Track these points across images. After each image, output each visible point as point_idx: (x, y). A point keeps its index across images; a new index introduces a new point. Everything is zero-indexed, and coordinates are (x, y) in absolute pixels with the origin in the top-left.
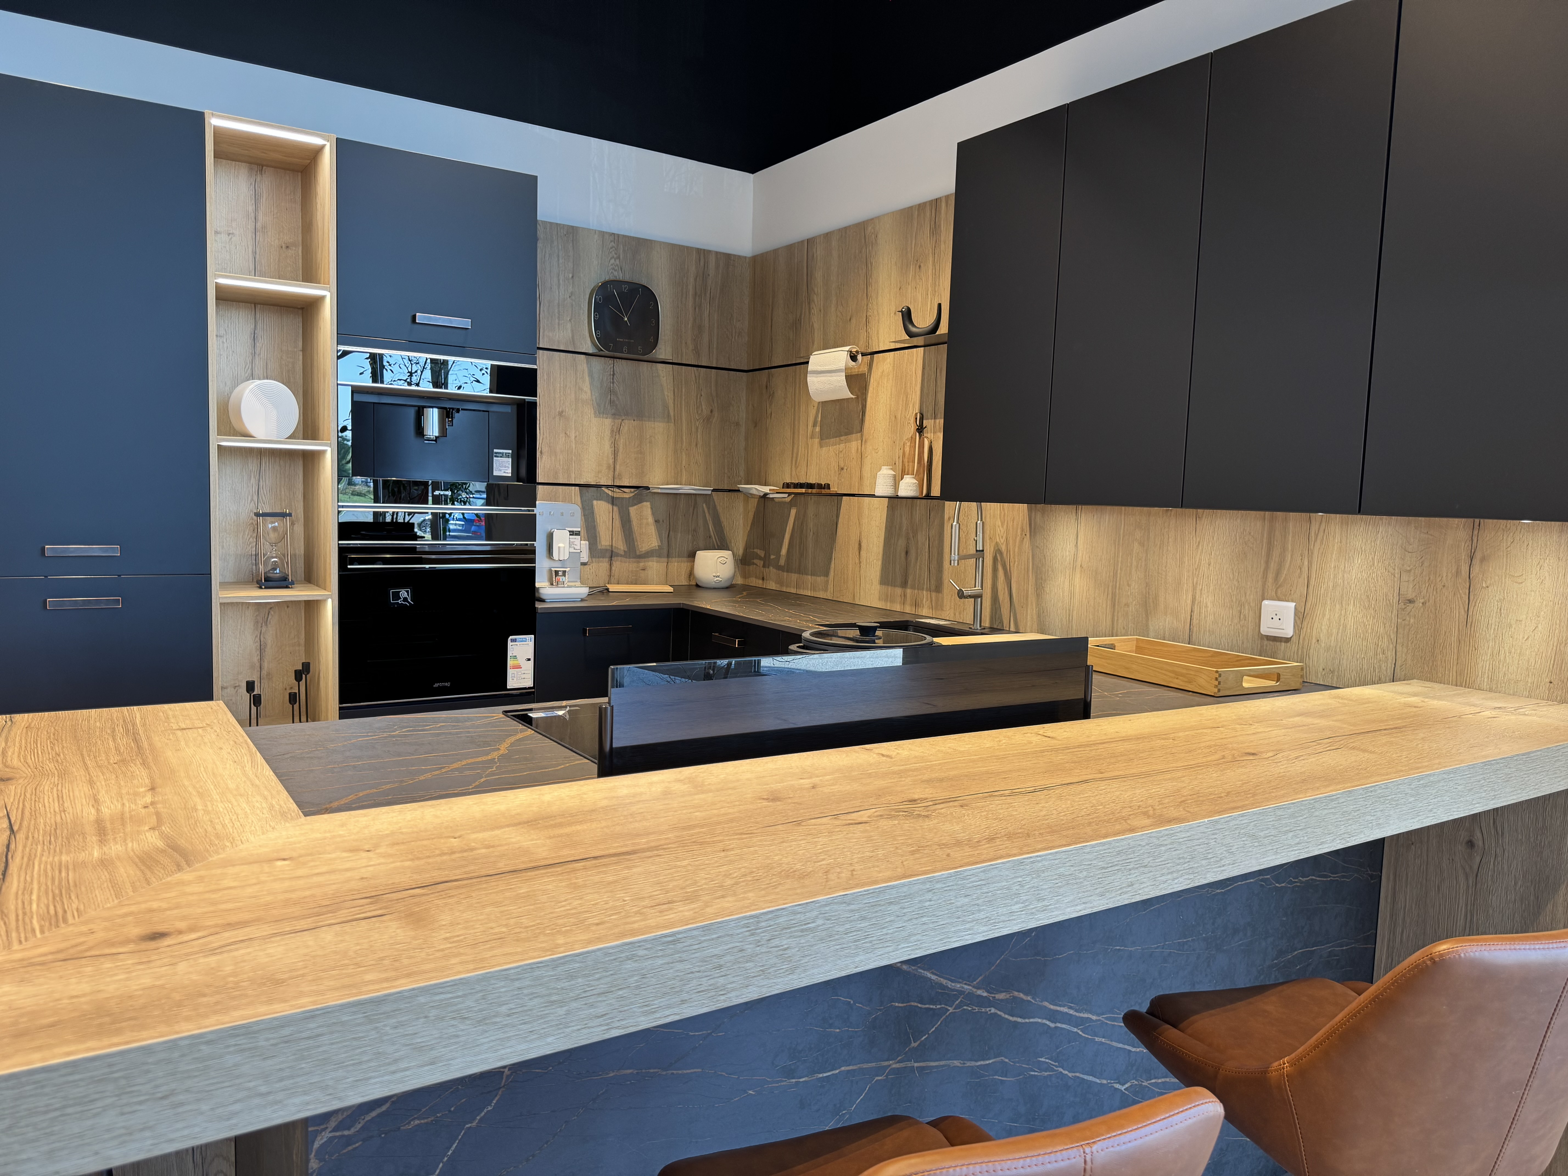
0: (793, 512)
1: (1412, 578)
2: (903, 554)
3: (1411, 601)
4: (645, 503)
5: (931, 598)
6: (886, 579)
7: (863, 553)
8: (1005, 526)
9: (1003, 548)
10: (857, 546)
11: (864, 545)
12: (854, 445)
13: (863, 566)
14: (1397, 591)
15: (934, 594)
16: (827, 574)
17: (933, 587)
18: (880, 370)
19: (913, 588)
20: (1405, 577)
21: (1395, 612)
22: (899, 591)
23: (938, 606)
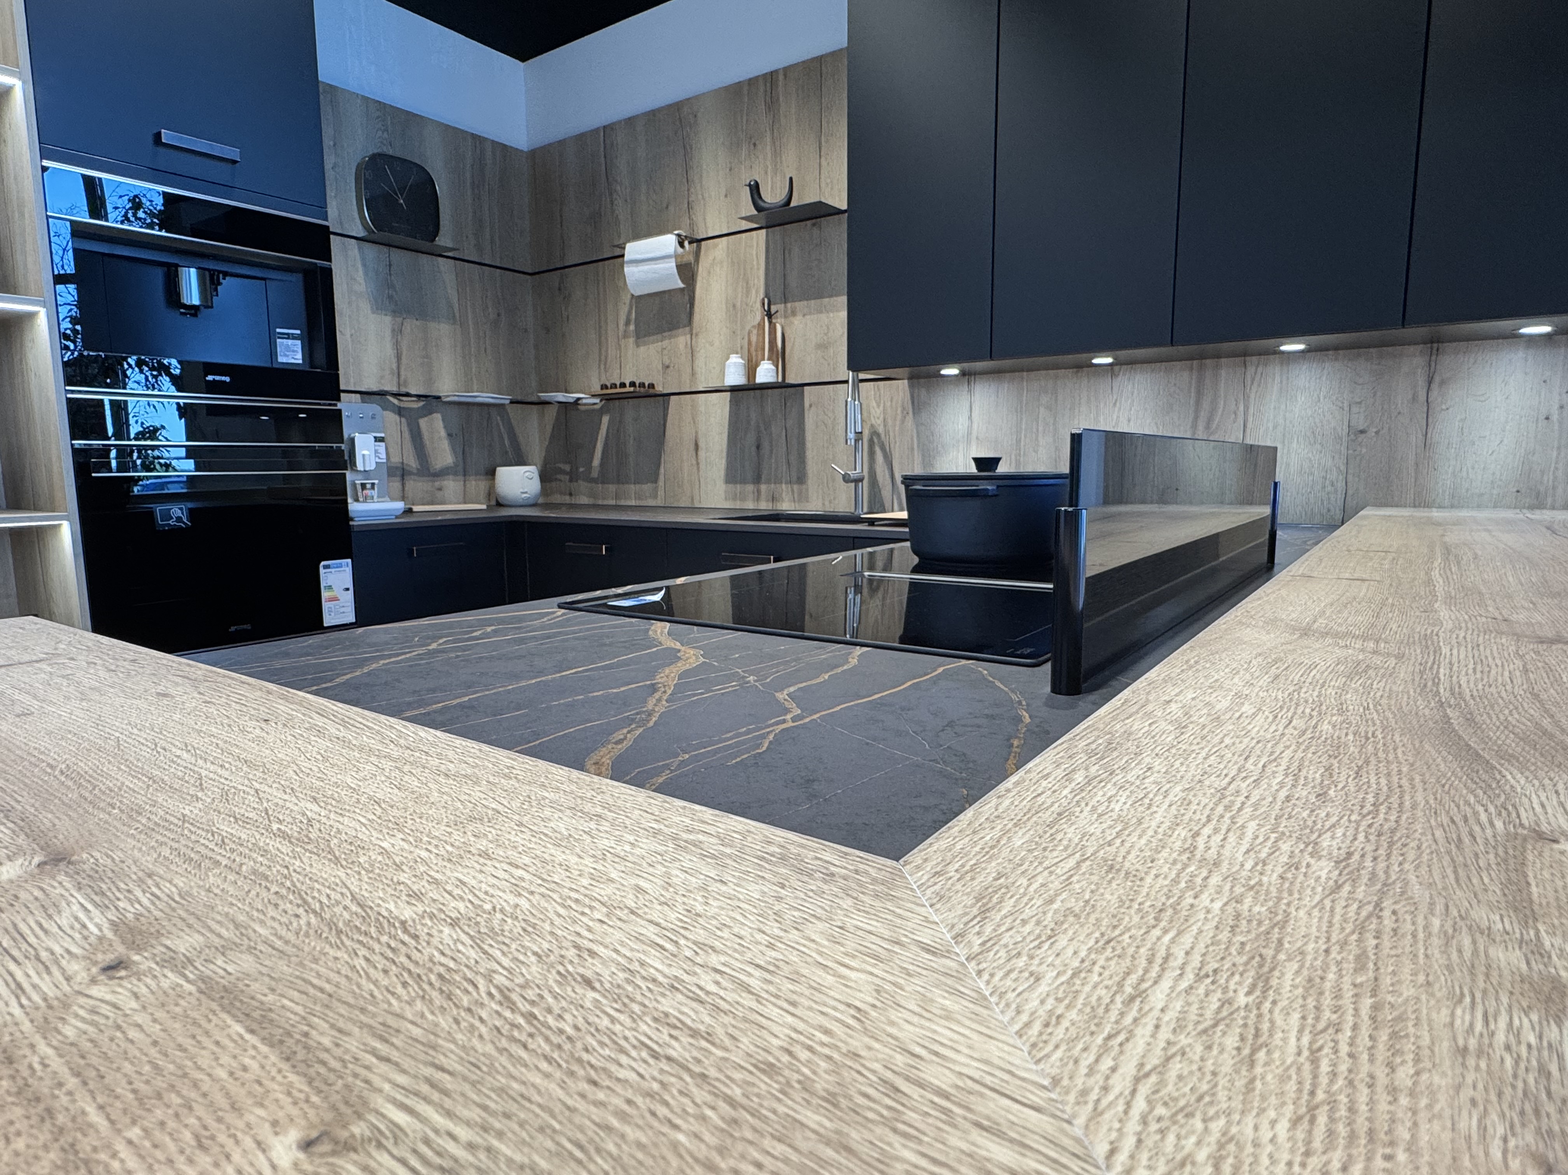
0: (605, 419)
1: (1362, 410)
2: (754, 448)
3: (1362, 432)
4: (435, 415)
5: (793, 491)
6: (733, 476)
7: (702, 454)
8: (881, 408)
9: (881, 430)
10: (692, 447)
11: (702, 444)
12: (681, 340)
13: (702, 466)
14: (1346, 423)
15: (795, 487)
16: (656, 481)
17: (794, 479)
18: (711, 258)
19: (768, 482)
20: (1355, 409)
21: (1345, 444)
22: (750, 488)
23: (803, 497)
